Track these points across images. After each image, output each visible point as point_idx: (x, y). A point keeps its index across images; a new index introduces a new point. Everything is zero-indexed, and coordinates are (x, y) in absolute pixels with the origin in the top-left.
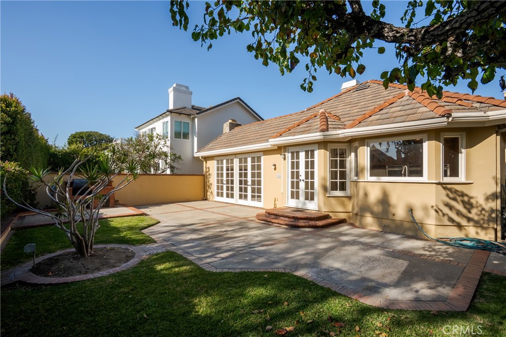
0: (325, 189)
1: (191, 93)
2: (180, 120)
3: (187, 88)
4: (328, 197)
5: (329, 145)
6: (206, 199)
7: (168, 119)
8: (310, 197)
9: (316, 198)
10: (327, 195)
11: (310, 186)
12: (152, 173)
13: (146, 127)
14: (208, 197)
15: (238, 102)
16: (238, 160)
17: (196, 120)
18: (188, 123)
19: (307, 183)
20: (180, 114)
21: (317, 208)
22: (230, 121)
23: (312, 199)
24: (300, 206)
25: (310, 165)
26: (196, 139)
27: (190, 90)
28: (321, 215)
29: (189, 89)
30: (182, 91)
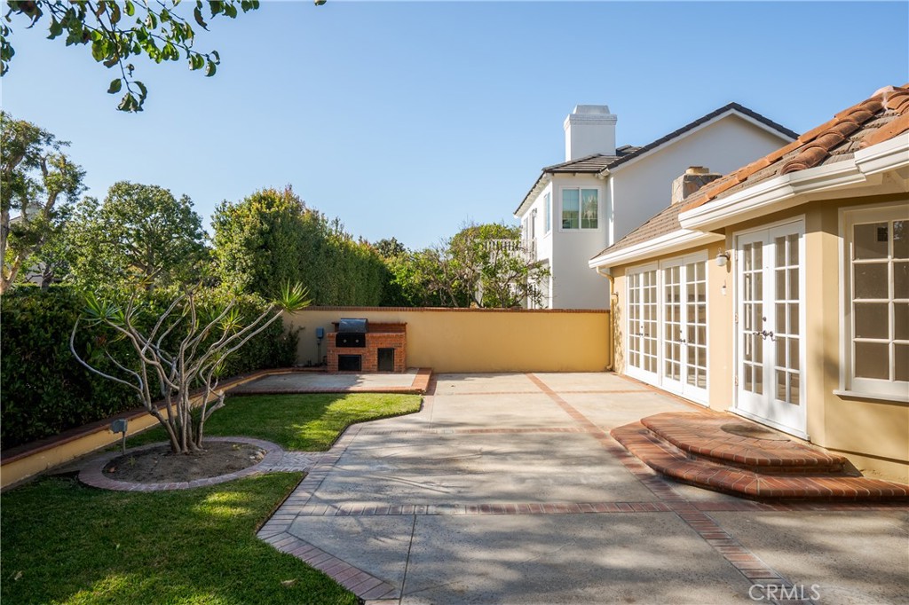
0: (829, 368)
1: (615, 120)
2: (575, 187)
3: (605, 109)
4: (843, 397)
5: (843, 213)
6: (612, 370)
7: (549, 188)
8: (789, 390)
9: (803, 398)
10: (835, 392)
11: (787, 353)
12: (529, 307)
13: (526, 211)
14: (616, 366)
15: (733, 115)
16: (664, 272)
17: (612, 180)
18: (597, 190)
19: (780, 343)
20: (574, 172)
21: (804, 429)
22: (689, 172)
23: (794, 399)
24: (761, 417)
25: (788, 283)
26: (611, 225)
27: (612, 112)
28: (815, 457)
29: (608, 112)
30: (590, 118)
